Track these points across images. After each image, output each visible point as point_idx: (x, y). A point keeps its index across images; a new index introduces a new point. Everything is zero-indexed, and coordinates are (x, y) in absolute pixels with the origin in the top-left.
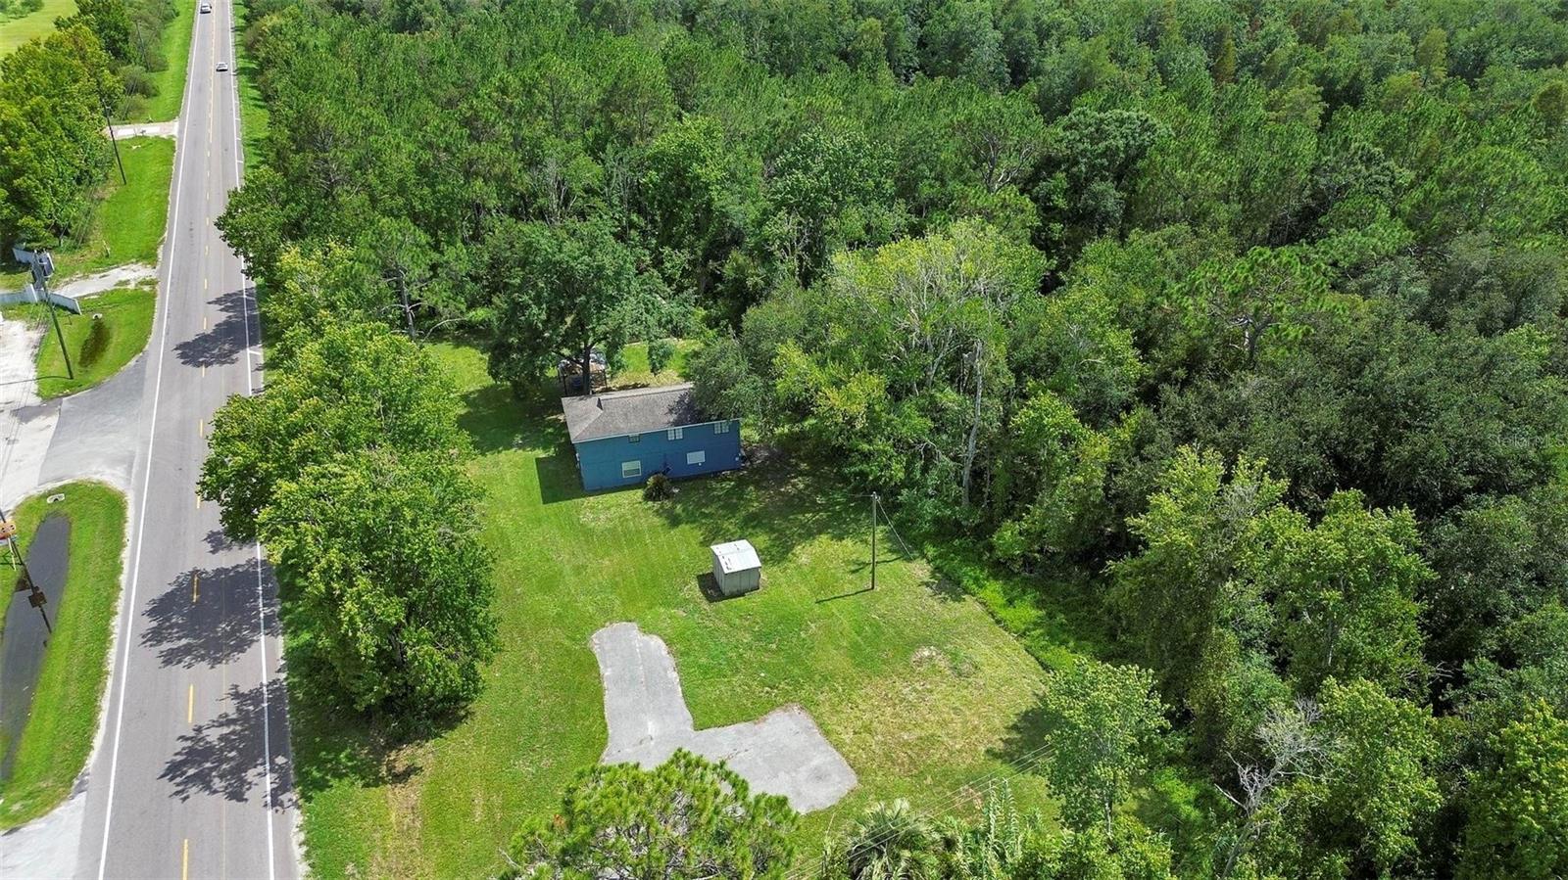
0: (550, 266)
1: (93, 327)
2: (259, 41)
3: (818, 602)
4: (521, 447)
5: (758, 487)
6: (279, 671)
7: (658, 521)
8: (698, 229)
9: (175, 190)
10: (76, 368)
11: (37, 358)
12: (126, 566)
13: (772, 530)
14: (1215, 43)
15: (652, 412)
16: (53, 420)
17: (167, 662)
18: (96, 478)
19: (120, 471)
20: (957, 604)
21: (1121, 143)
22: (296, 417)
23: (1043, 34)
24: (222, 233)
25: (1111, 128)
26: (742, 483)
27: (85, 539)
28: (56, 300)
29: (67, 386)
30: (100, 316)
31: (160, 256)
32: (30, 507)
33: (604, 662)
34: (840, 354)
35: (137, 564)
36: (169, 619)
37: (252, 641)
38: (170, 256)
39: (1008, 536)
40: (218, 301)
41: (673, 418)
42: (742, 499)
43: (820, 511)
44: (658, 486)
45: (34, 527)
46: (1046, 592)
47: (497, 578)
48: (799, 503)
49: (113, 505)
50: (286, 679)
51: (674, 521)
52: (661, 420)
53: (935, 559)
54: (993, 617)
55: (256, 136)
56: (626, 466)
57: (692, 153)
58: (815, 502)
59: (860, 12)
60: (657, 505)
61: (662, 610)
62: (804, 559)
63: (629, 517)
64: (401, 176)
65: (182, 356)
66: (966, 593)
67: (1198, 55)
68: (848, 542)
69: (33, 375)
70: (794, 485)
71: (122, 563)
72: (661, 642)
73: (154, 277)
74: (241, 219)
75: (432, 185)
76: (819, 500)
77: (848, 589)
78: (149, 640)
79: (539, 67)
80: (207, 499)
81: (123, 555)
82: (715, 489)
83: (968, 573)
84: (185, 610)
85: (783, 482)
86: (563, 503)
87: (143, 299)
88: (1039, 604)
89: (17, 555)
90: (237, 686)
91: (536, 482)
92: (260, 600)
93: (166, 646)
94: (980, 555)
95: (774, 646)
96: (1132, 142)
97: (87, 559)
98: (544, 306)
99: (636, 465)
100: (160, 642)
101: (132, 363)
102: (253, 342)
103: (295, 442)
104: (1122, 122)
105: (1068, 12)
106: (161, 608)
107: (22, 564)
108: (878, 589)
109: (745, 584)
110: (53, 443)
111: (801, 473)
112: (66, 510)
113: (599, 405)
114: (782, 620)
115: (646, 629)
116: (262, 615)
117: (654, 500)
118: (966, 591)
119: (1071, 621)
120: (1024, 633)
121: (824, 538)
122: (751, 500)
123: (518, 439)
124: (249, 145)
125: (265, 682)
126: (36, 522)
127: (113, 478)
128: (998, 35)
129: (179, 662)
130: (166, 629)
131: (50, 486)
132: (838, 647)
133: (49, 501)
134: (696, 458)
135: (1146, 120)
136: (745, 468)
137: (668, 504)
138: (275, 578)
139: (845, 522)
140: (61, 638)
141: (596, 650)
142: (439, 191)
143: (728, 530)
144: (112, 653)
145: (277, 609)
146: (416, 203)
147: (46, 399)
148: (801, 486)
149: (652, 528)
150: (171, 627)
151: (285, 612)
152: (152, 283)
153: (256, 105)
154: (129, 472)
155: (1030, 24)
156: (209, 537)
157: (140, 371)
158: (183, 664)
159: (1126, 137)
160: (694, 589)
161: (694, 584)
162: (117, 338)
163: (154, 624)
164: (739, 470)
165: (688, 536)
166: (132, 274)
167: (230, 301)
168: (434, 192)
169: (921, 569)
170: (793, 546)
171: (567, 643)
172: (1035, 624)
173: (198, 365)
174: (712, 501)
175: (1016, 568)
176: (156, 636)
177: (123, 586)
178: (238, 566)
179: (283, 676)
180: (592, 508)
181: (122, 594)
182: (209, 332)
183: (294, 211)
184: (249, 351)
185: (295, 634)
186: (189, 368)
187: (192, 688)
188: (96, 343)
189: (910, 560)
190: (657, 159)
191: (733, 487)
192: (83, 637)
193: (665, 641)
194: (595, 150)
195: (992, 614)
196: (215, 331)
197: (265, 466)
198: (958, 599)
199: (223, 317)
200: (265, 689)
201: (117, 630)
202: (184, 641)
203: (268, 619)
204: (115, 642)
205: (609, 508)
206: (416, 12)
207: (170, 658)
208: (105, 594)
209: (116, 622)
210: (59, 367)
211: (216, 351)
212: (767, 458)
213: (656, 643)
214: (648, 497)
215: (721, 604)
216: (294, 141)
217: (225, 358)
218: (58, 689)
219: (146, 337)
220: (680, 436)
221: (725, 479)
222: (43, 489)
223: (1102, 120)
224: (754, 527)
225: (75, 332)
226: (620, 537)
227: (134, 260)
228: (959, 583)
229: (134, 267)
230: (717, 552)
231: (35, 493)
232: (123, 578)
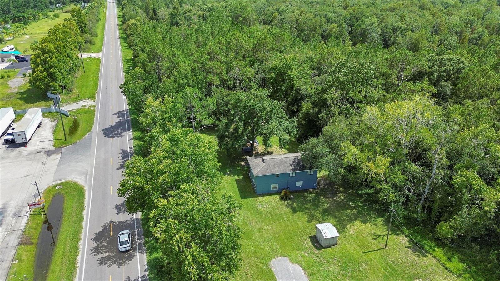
1: (73, 121)
2: (128, 28)
3: (364, 253)
4: (229, 174)
5: (325, 197)
6: (145, 271)
7: (288, 210)
9: (101, 75)
10: (67, 136)
11: (54, 132)
12: (85, 218)
13: (336, 217)
14: (460, 34)
15: (284, 165)
16: (59, 156)
17: (101, 264)
18: (74, 180)
19: (83, 178)
20: (424, 258)
21: (451, 68)
22: (161, 167)
23: (395, 30)
24: (121, 90)
25: (447, 62)
26: (318, 195)
27: (69, 206)
28: (63, 112)
29: (64, 143)
30: (76, 117)
31: (96, 97)
32: (50, 191)
33: (278, 276)
35: (89, 217)
36: (101, 243)
37: (134, 256)
38: (100, 97)
39: (444, 228)
40: (116, 114)
41: (292, 168)
42: (320, 202)
43: (353, 209)
44: (286, 194)
45: (50, 199)
46: (462, 254)
48: (342, 206)
49: (80, 191)
50: (148, 275)
51: (294, 211)
52: (288, 169)
53: (409, 235)
54: (443, 266)
55: (127, 58)
56: (272, 186)
57: (288, 68)
58: (349, 205)
60: (286, 202)
61: (298, 252)
62: (352, 232)
63: (276, 207)
64: (186, 72)
65: (104, 134)
66: (428, 253)
68: (368, 224)
69: (52, 138)
70: (339, 197)
71: (83, 217)
72: (300, 268)
73: (94, 105)
75: (196, 76)
76: (352, 204)
77: (375, 247)
78: (94, 252)
79: (232, 35)
80: (120, 196)
81: (84, 213)
82: (307, 197)
83: (427, 244)
84: (108, 239)
85: (334, 195)
86: (249, 199)
87: (91, 112)
88: (462, 261)
89: (44, 211)
90: (129, 277)
91: (237, 190)
92: (136, 236)
93: (100, 256)
94: (428, 234)
95: (350, 274)
96: (455, 67)
97: (70, 214)
99: (277, 185)
100: (98, 254)
101: (87, 135)
102: (129, 130)
104: (451, 60)
105: (403, 23)
106: (98, 237)
107: (45, 214)
108: (388, 248)
109: (331, 243)
110: (59, 165)
111: (340, 192)
112: (63, 192)
113: (263, 160)
114: (350, 260)
115: (293, 261)
116: (137, 244)
117: (284, 200)
118: (427, 252)
119: (479, 269)
120: (460, 276)
121: (358, 222)
122: (323, 203)
123: (228, 171)
124: (124, 61)
125: (140, 276)
126: (52, 197)
127: (80, 180)
128: (379, 30)
129: (106, 264)
130: (101, 247)
131: (57, 182)
132: (378, 277)
133: (57, 188)
134: (299, 184)
135: (460, 59)
136: (318, 189)
137: (290, 202)
138: (141, 227)
139: (365, 215)
140: (59, 249)
141: (273, 270)
142: (199, 78)
143: (317, 216)
144: (79, 258)
145: (143, 241)
147: (56, 148)
148: (342, 198)
149: (286, 213)
150: (102, 247)
151: (146, 243)
152: (94, 107)
153: (126, 48)
154: (86, 178)
155: (390, 27)
156: (116, 207)
157: (90, 139)
158: (107, 265)
160: (308, 243)
161: (308, 240)
162: (82, 126)
163: (96, 245)
164: (315, 189)
165: (301, 218)
166: (87, 103)
167: (120, 114)
168: (197, 78)
169: (403, 240)
170: (346, 225)
171: (260, 265)
172: (464, 271)
173: (110, 137)
174: (307, 202)
175: (447, 242)
176: (96, 251)
177: (84, 227)
178: (127, 221)
179: (147, 273)
180: (260, 202)
181: (83, 230)
182: (113, 125)
183: (147, 83)
184: (127, 133)
185: (151, 254)
186: (107, 138)
187: (111, 277)
188: (74, 127)
189: (398, 235)
190: (273, 69)
191: (315, 197)
192: (68, 249)
193: (302, 268)
194: (251, 64)
195: (443, 265)
196: (115, 125)
198: (424, 256)
199: (118, 120)
200: (140, 279)
201: (81, 247)
202: (107, 254)
203: (140, 245)
204: (81, 253)
205: (267, 203)
207: (102, 262)
208: (77, 230)
209: (81, 243)
210: (61, 136)
211: (116, 132)
212: (325, 185)
213: (298, 268)
214: (282, 199)
215: (322, 251)
217: (119, 135)
218: (57, 273)
219: (92, 126)
220: (294, 175)
221: (310, 193)
222: (55, 183)
224: (328, 215)
225: (68, 123)
226: (273, 216)
227: (88, 98)
228: (423, 248)
229: (88, 100)
230: (319, 228)
231: (51, 185)
232: (84, 223)
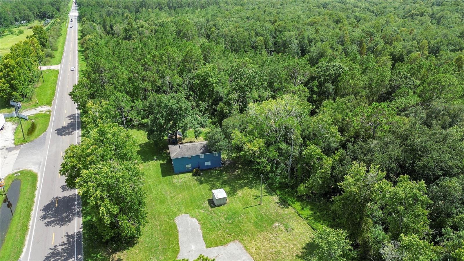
0: (166, 107)
1: (32, 124)
2: (85, 42)
3: (244, 208)
4: (156, 160)
5: (226, 172)
6: (80, 228)
7: (196, 182)
8: (210, 96)
9: (58, 85)
10: (26, 136)
11: (15, 133)
12: (36, 196)
13: (231, 186)
14: (360, 44)
15: (195, 150)
16: (18, 151)
17: (47, 225)
18: (29, 169)
19: (37, 167)
20: (286, 209)
21: (333, 72)
22: (89, 151)
23: (310, 41)
24: (71, 97)
25: (331, 68)
26: (222, 171)
27: (25, 187)
28: (21, 116)
29: (23, 141)
30: (34, 121)
31: (53, 104)
32: (9, 177)
33: (179, 226)
34: (251, 133)
35: (40, 195)
36: (48, 212)
37: (73, 219)
38: (56, 103)
39: (302, 188)
40: (69, 117)
41: (201, 151)
42: (222, 176)
43: (245, 180)
44: (196, 172)
45: (10, 183)
46: (314, 206)
47: (147, 200)
48: (239, 177)
49: (34, 177)
50: (82, 231)
51: (201, 183)
52: (198, 152)
53: (280, 195)
54: (298, 213)
55: (82, 69)
56: (187, 166)
57: (208, 75)
58: (243, 177)
59: (257, 35)
60: (196, 178)
61: (197, 210)
62: (240, 195)
63: (187, 181)
64: (124, 81)
65: (57, 133)
66: (289, 206)
67: (355, 47)
68: (253, 189)
69: (13, 138)
70: (237, 172)
71: (35, 194)
72: (196, 220)
73: (50, 110)
74: (77, 93)
75: (132, 83)
76: (245, 176)
77: (253, 204)
78: (42, 218)
79: (164, 50)
80: (62, 175)
81: (36, 192)
82: (213, 173)
83: (290, 200)
84: (53, 209)
85: (234, 171)
86: (168, 177)
87: (47, 116)
88: (311, 209)
89: (4, 192)
90: (68, 233)
91: (160, 171)
92: (76, 206)
93: (47, 220)
94: (293, 194)
95: (231, 222)
96: (337, 72)
97: (25, 193)
98: (164, 118)
99: (190, 165)
100: (45, 219)
101: (42, 135)
102: (78, 129)
103: (89, 158)
104: (334, 66)
105: (317, 35)
106: (46, 209)
107: (5, 195)
108: (262, 204)
109: (222, 202)
110: (18, 158)
111: (239, 168)
112: (20, 178)
113: (180, 147)
114: (234, 213)
115: (192, 216)
116: (76, 211)
117: (195, 176)
118: (289, 205)
119: (321, 215)
120: (307, 219)
121: (246, 188)
122: (224, 176)
123: (155, 158)
124: (80, 72)
125: (76, 232)
126: (11, 182)
127: (34, 169)
128: (297, 41)
129: (51, 225)
130: (47, 215)
131: (16, 171)
132: (250, 222)
133: (15, 175)
134: (208, 163)
135: (341, 66)
136: (222, 167)
137: (199, 177)
138: (81, 199)
139: (253, 183)
140: (16, 218)
141: (177, 223)
142: (134, 85)
143: (217, 185)
144: (31, 222)
145: (81, 209)
146: (128, 89)
147: (16, 145)
148: (239, 172)
149: (194, 185)
150: (49, 214)
151: (83, 210)
152: (50, 111)
153: (83, 61)
154: (39, 167)
155: (306, 38)
156: (62, 187)
157: (44, 137)
158: (52, 226)
159: (335, 71)
160: (207, 204)
161: (207, 202)
162: (38, 128)
163: (44, 213)
164: (221, 167)
165: (205, 187)
166: (44, 109)
167: (72, 117)
168: (133, 85)
169: (275, 198)
170: (237, 191)
171: (168, 220)
172: (310, 215)
173: (62, 135)
174: (212, 176)
175: (304, 198)
176: (44, 217)
177: (35, 202)
178: (70, 196)
179: (82, 230)
180: (177, 178)
181: (35, 204)
182: (65, 126)
183: (92, 91)
184: (77, 131)
185: (86, 217)
186: (59, 136)
187: (54, 233)
188: (32, 128)
189: (272, 195)
190: (198, 76)
191: (219, 172)
192: (22, 217)
193: (198, 220)
194: (180, 74)
195: (297, 212)
196: (67, 126)
197: (79, 165)
198: (287, 207)
199: (70, 121)
200: (76, 234)
201: (33, 215)
202: (52, 219)
203: (78, 212)
204: (32, 219)
205: (181, 179)
206: (130, 35)
207: (48, 224)
208: (30, 204)
209: (33, 213)
210: (21, 136)
211: (67, 131)
212: (229, 164)
213: (195, 220)
214: (193, 175)
215: (215, 209)
216: (93, 70)
217: (70, 133)
218: (13, 234)
219: (47, 127)
220: (203, 157)
221: (217, 170)
222: (14, 172)
223: (328, 66)
224: (225, 185)
225: (26, 126)
226: (185, 187)
227: (45, 105)
228: (287, 203)
229: (45, 107)
230: (213, 192)
231: (11, 173)
232: (35, 199)
